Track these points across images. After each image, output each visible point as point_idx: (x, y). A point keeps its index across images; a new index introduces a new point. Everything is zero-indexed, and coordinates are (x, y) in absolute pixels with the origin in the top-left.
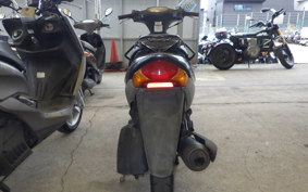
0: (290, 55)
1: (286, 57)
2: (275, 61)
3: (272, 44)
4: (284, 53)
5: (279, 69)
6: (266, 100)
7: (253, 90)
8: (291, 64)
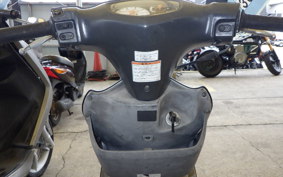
0: (277, 61)
1: (273, 63)
2: (260, 66)
3: (259, 50)
4: (271, 59)
5: (267, 76)
6: (267, 120)
7: (248, 105)
8: (278, 70)
